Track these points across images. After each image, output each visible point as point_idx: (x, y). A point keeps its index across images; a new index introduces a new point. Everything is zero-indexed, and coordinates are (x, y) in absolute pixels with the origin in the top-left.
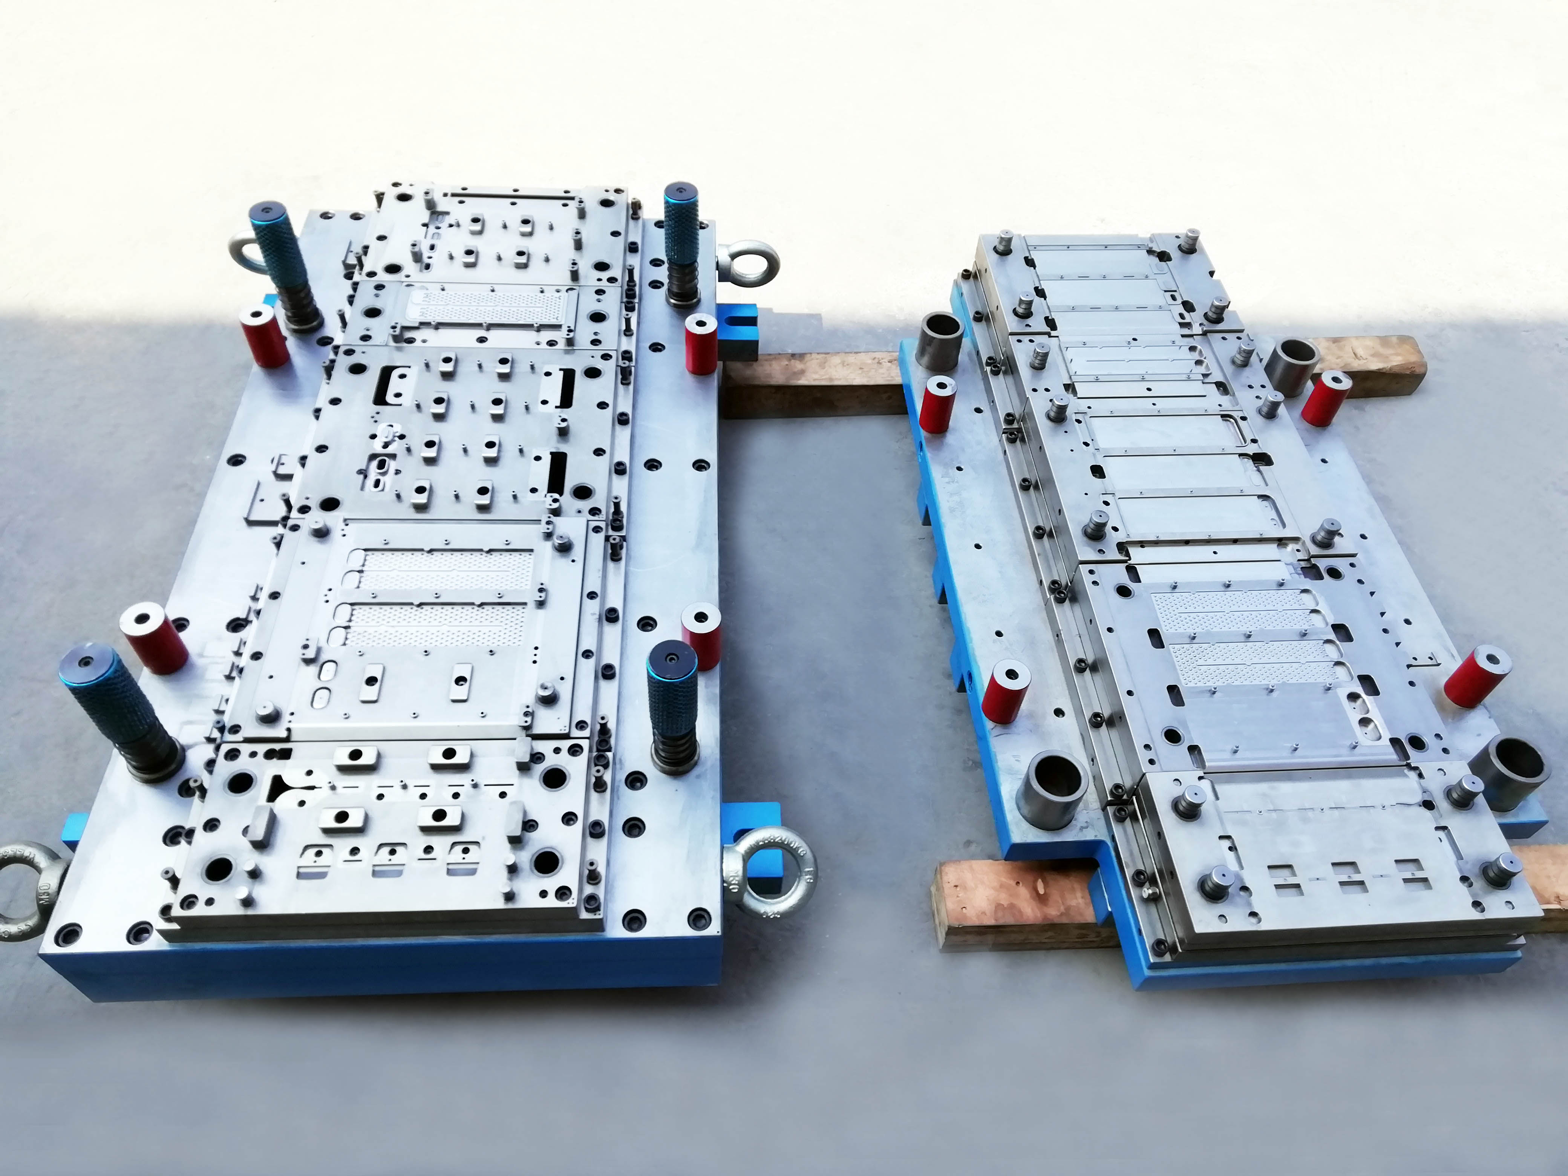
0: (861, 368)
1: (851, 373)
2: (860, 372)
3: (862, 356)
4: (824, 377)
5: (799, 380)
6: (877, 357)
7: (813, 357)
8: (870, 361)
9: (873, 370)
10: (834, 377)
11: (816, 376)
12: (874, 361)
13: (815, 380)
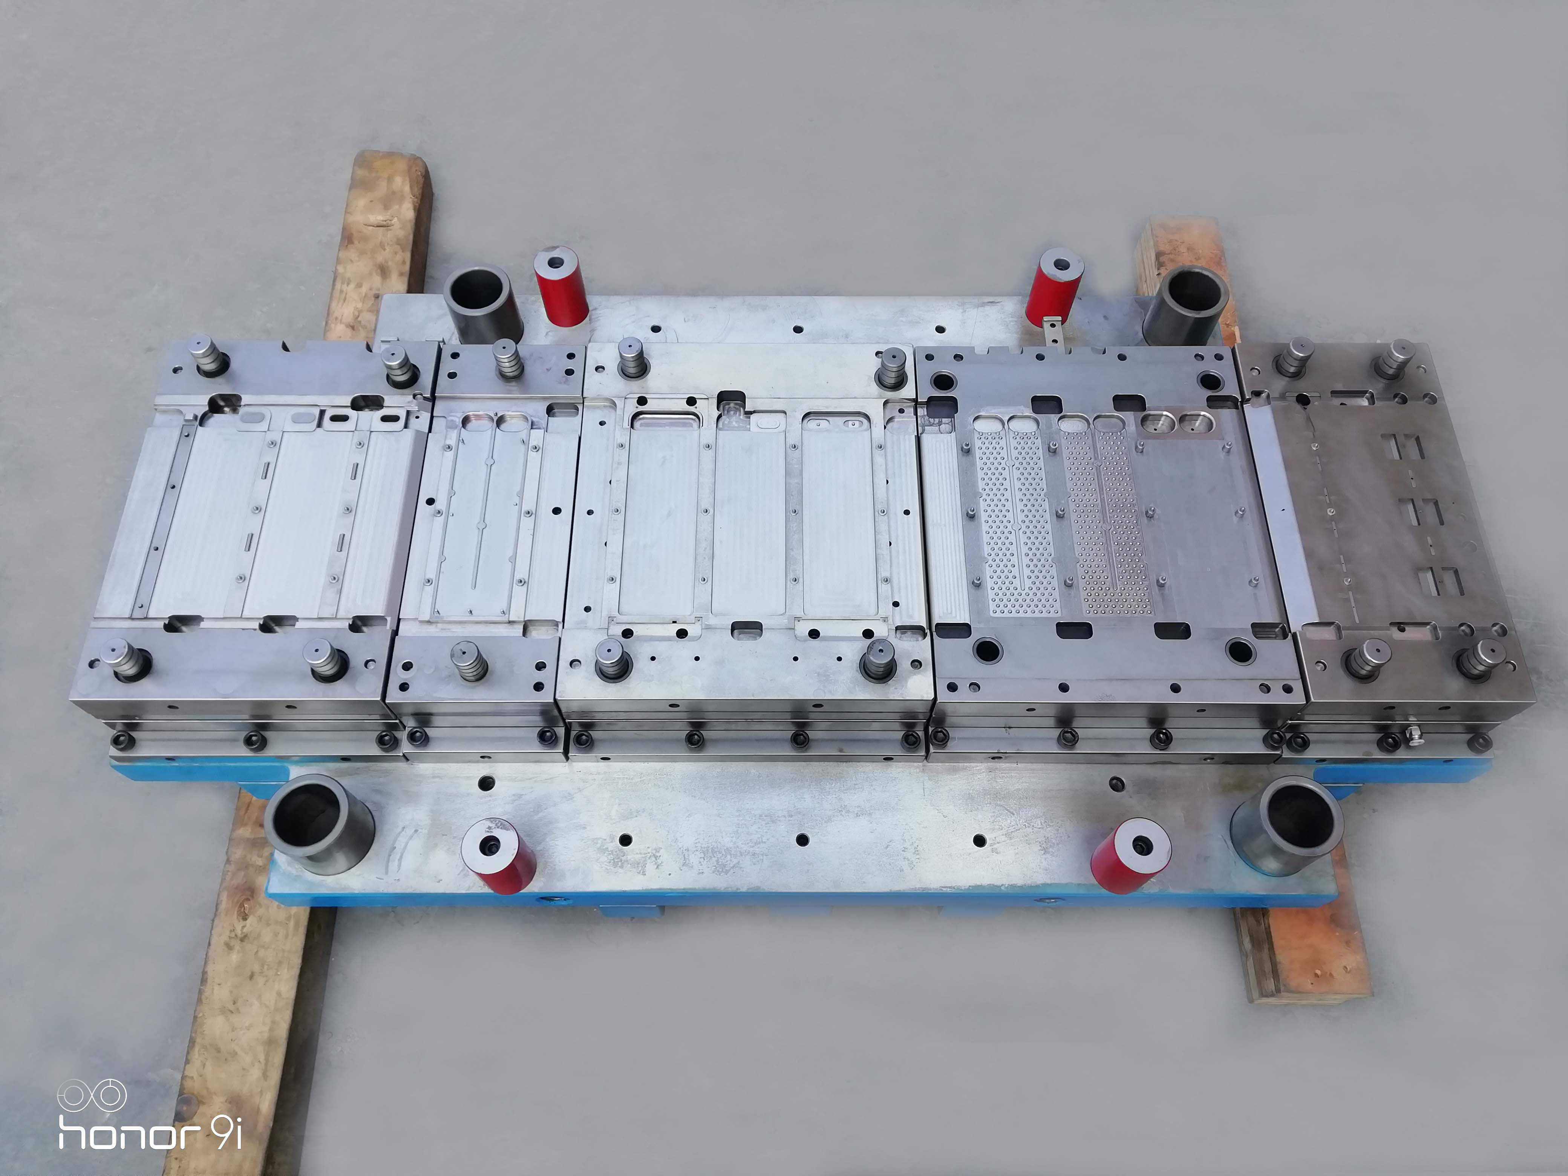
0: (251, 977)
1: (259, 998)
2: (261, 980)
3: (217, 969)
4: (262, 1058)
5: (258, 1111)
6: (224, 938)
7: (195, 1075)
8: (235, 957)
9: (262, 953)
10: (266, 1035)
11: (255, 1073)
12: (237, 948)
13: (265, 1075)
